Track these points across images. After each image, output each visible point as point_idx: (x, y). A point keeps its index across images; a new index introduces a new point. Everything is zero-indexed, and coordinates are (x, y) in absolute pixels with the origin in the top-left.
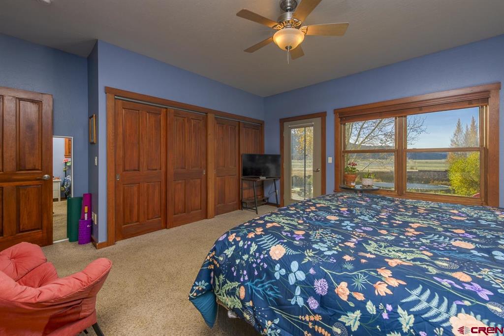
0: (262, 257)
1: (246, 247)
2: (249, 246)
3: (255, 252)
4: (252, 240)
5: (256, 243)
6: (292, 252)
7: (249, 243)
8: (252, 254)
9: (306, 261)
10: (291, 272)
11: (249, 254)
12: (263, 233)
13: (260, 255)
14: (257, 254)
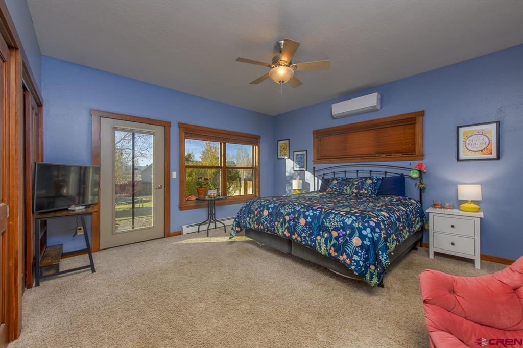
0: (360, 251)
1: (355, 264)
2: (355, 261)
3: (358, 256)
4: (351, 260)
5: (353, 256)
6: (357, 233)
7: (353, 261)
8: (360, 258)
9: (361, 226)
10: (367, 235)
11: (359, 261)
12: (344, 254)
13: (359, 252)
14: (359, 254)
